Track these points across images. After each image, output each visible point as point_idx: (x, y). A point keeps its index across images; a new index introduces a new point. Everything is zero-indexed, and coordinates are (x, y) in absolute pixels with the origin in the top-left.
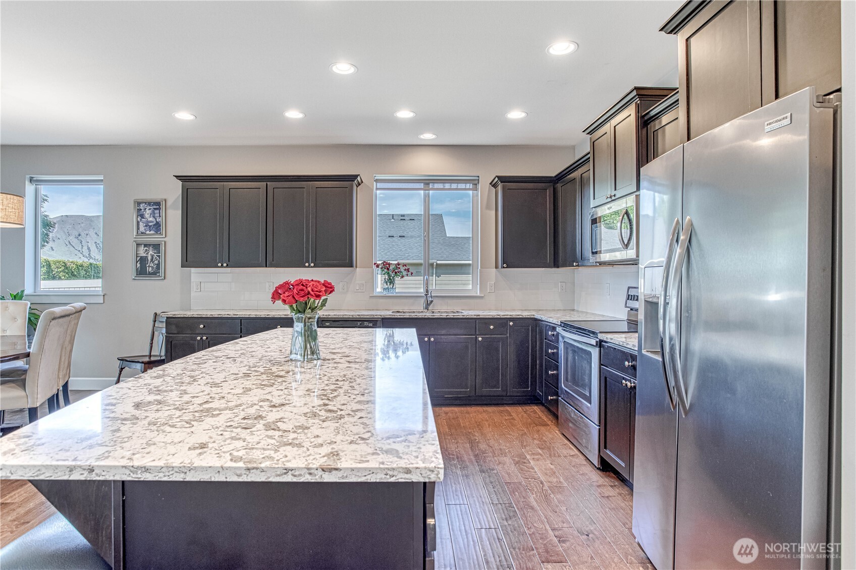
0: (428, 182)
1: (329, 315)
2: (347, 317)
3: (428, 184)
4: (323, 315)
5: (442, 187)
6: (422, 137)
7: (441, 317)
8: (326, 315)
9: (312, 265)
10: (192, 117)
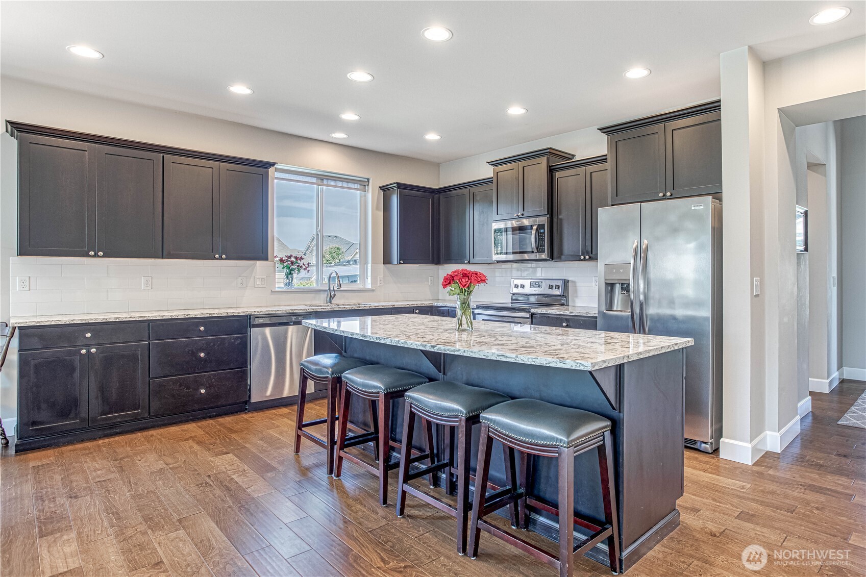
0: (322, 177)
1: (261, 311)
2: (280, 312)
3: (322, 180)
4: (255, 312)
5: (334, 184)
6: (333, 135)
7: (365, 308)
8: (258, 312)
9: (224, 256)
10: (97, 55)
